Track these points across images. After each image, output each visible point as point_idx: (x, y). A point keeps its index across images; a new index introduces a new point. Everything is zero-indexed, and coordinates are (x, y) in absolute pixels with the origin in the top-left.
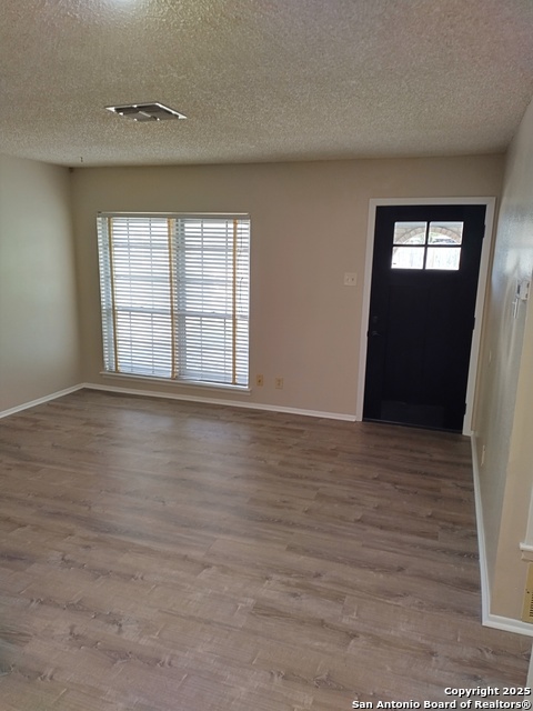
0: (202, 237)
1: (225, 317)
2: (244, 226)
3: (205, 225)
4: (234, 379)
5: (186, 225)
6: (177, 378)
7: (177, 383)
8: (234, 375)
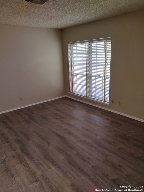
0: (97, 48)
1: (102, 77)
2: (110, 42)
3: (98, 43)
4: (104, 100)
5: (93, 44)
6: (88, 97)
7: (88, 98)
8: (104, 98)
